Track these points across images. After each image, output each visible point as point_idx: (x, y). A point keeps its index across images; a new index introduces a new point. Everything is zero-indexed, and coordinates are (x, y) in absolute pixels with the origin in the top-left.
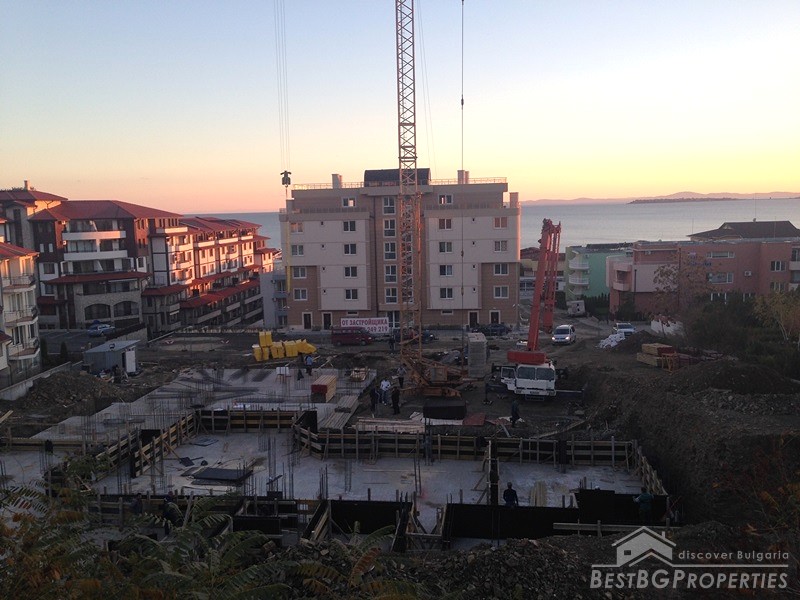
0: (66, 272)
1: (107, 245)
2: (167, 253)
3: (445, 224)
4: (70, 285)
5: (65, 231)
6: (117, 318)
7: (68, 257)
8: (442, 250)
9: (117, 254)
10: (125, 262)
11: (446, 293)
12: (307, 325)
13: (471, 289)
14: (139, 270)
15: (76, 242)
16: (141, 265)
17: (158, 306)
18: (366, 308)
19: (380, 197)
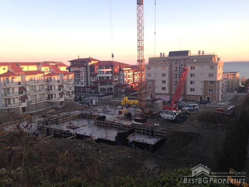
0: (97, 79)
1: (107, 73)
2: (123, 75)
3: (192, 68)
4: (97, 83)
5: (97, 69)
6: (108, 92)
7: (98, 75)
8: (191, 76)
9: (110, 75)
10: (112, 77)
11: (192, 90)
12: (152, 97)
13: (200, 89)
14: (115, 79)
15: (100, 72)
16: (116, 78)
17: (119, 89)
18: (168, 93)
19: (173, 59)
